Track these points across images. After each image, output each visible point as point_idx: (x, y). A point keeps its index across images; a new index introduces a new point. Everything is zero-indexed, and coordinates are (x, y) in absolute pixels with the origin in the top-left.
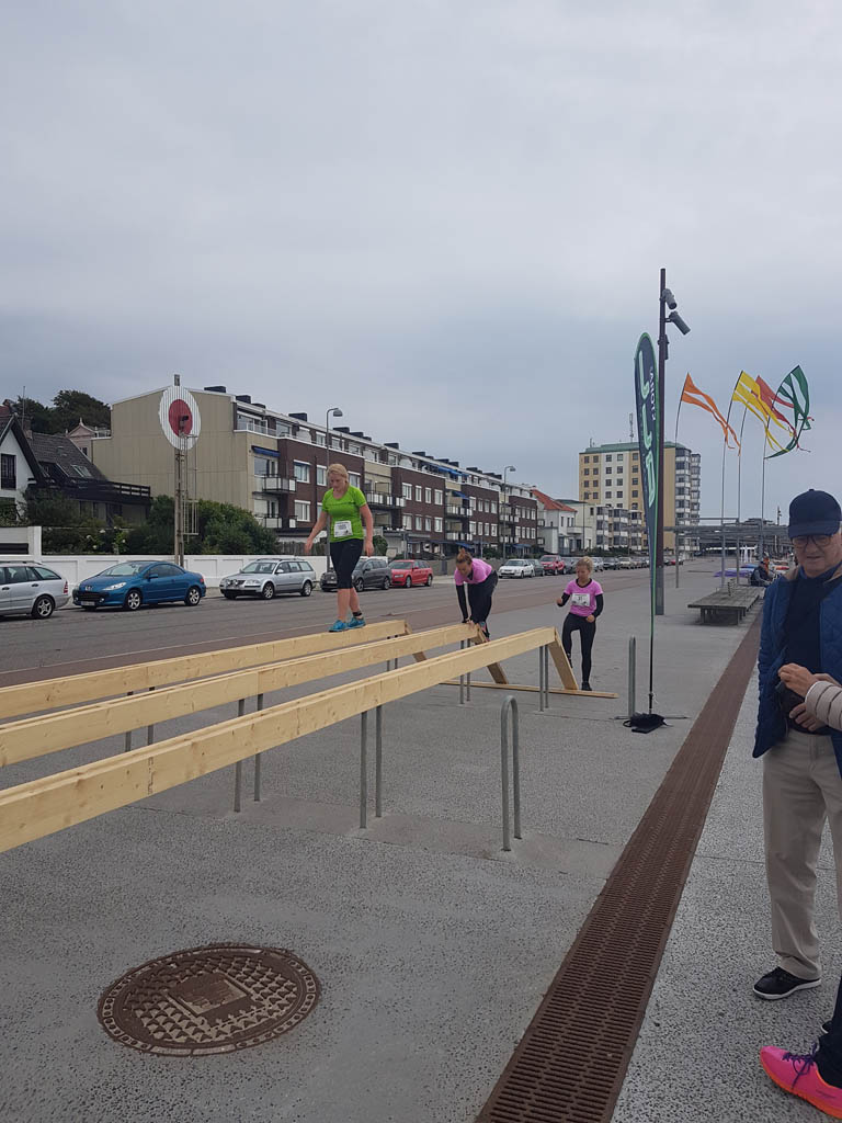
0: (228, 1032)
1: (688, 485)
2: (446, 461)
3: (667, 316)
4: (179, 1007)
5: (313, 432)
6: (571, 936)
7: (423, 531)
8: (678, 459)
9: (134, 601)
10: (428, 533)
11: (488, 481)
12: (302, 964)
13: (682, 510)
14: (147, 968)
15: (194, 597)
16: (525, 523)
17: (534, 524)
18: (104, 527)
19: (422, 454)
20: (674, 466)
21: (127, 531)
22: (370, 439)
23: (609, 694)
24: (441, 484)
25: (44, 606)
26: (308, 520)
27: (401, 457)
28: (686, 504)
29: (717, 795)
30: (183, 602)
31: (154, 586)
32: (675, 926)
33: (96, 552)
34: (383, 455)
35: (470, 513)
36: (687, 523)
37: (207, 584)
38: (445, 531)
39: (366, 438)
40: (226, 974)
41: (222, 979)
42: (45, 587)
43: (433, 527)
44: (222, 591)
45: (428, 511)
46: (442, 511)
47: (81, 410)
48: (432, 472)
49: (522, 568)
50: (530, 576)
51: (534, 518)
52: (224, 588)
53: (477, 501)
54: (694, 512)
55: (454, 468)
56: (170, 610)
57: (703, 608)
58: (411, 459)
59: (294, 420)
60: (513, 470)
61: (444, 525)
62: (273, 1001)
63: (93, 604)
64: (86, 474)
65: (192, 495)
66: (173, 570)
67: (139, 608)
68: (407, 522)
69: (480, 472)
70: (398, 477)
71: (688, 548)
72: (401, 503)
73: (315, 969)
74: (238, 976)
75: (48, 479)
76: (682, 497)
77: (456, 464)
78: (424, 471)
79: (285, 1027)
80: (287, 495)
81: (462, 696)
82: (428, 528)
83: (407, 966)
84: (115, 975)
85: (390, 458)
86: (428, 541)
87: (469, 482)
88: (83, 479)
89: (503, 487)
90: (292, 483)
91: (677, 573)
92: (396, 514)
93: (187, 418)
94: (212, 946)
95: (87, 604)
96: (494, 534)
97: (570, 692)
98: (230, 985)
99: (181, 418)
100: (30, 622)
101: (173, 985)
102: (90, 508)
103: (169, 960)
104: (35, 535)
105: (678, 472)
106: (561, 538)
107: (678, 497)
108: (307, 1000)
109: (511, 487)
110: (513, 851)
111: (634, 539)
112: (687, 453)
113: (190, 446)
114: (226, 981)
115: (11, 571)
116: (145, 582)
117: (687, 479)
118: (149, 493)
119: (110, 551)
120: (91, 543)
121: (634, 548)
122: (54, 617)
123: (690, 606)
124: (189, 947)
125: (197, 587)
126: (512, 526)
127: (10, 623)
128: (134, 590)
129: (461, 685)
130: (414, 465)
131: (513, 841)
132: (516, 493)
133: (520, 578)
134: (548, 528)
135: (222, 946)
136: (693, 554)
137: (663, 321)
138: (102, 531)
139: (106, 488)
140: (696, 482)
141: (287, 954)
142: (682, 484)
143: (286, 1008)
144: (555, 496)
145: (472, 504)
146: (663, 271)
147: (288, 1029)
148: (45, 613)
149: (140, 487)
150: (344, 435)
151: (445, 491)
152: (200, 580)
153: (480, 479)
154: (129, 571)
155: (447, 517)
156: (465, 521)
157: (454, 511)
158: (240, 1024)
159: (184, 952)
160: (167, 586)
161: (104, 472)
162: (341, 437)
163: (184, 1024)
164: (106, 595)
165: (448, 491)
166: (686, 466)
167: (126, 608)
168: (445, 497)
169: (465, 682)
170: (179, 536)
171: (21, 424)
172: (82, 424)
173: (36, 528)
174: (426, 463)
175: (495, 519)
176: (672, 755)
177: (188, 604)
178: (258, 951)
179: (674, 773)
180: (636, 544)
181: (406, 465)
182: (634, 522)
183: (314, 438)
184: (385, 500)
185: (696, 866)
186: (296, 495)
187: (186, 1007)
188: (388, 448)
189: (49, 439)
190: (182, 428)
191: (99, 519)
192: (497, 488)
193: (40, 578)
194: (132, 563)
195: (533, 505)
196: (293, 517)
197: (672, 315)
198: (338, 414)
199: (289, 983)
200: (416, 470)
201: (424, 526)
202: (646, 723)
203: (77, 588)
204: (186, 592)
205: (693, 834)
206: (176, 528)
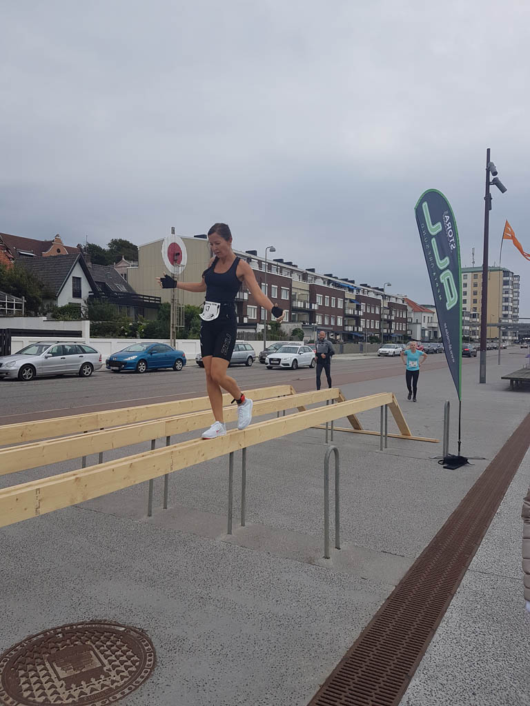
0: (76, 696)
1: (511, 296)
2: (346, 280)
3: (491, 181)
4: (51, 671)
5: (260, 262)
6: (356, 634)
7: (330, 325)
8: (505, 278)
9: (142, 367)
10: (332, 326)
11: (374, 292)
12: (151, 643)
13: (507, 312)
14: (42, 636)
15: (179, 365)
16: (398, 320)
17: (405, 321)
18: (132, 322)
19: (330, 276)
20: (502, 283)
21: (144, 324)
22: (296, 266)
23: (433, 439)
24: (342, 295)
25: (86, 369)
26: (256, 318)
27: (316, 277)
28: (510, 308)
29: (495, 519)
30: (172, 369)
31: (156, 358)
32: (439, 631)
33: (127, 337)
34: (304, 276)
35: (361, 313)
36: (510, 321)
37: (187, 358)
38: (344, 325)
39: (294, 266)
40: (94, 646)
41: (90, 650)
42: (87, 358)
43: (336, 322)
44: (197, 362)
45: (333, 312)
46: (342, 312)
47: (124, 250)
48: (336, 287)
49: (394, 350)
50: (399, 355)
51: (404, 317)
52: (198, 360)
53: (366, 306)
54: (514, 314)
55: (352, 284)
56: (163, 373)
57: (512, 380)
58: (323, 279)
59: (248, 255)
60: (389, 285)
61: (344, 321)
62: (118, 672)
63: (117, 368)
64: (123, 289)
65: (180, 302)
66: (167, 348)
67: (145, 372)
68: (319, 319)
69: (369, 287)
70: (313, 290)
71: (510, 338)
72: (315, 307)
73: (157, 648)
74: (102, 648)
75: (101, 292)
76: (507, 304)
77: (353, 282)
78: (331, 287)
79: (118, 696)
80: (242, 302)
81: (327, 438)
82: (333, 324)
83: (224, 652)
84: (17, 640)
85: (309, 278)
86: (332, 332)
87: (361, 294)
88: (121, 293)
89: (384, 297)
90: (246, 294)
91: (499, 354)
92: (312, 314)
93: (179, 254)
94: (93, 622)
95: (114, 368)
96: (377, 327)
97: (404, 437)
98: (93, 655)
99: (175, 254)
100: (77, 379)
101: (54, 651)
102: (125, 310)
103: (59, 630)
104: (85, 326)
105: (505, 287)
106: (423, 330)
107: (504, 304)
108: (143, 674)
109: (390, 297)
110: (331, 559)
111: (473, 331)
112: (511, 274)
113: (180, 272)
114: (92, 652)
115: (66, 347)
116: (149, 355)
117: (511, 292)
118: (160, 301)
119: (134, 336)
120: (124, 331)
121: (473, 337)
122: (93, 376)
123: (502, 378)
124: (76, 622)
125: (180, 359)
126: (390, 322)
127: (64, 379)
128: (142, 360)
129: (327, 429)
130: (324, 283)
131: (332, 550)
132: (393, 300)
133: (392, 356)
134: (414, 323)
135: (99, 622)
136: (514, 342)
137: (488, 184)
138: (130, 324)
139: (134, 298)
140: (516, 294)
141: (142, 633)
142: (507, 295)
143: (126, 679)
144: (419, 303)
145: (363, 307)
146: (489, 150)
147: (120, 698)
148: (87, 373)
149: (155, 297)
150: (279, 264)
151: (345, 299)
152: (183, 355)
153: (368, 291)
154: (140, 348)
155: (346, 316)
156: (357, 319)
157: (351, 312)
158: (87, 691)
159: (71, 625)
160: (163, 358)
161: (134, 288)
162: (277, 265)
163: (47, 686)
164: (125, 363)
165: (347, 299)
166: (510, 283)
167: (137, 371)
168: (344, 303)
169: (330, 427)
170: (173, 327)
171: (85, 260)
172: (123, 259)
173: (86, 321)
174: (332, 281)
175: (379, 317)
176: (468, 487)
177: (175, 370)
178: (123, 629)
179: (466, 502)
180: (475, 335)
181: (319, 283)
182: (474, 320)
183: (260, 266)
184: (305, 305)
185: (467, 579)
186: (248, 302)
187: (55, 671)
188: (308, 272)
189: (102, 268)
190: (175, 261)
191: (130, 317)
192: (380, 297)
193: (84, 352)
194: (142, 344)
195: (404, 308)
196: (246, 316)
197: (494, 180)
198: (273, 250)
199: (136, 658)
200: (326, 286)
201: (330, 321)
202: (454, 463)
203: (109, 359)
204: (174, 362)
205: (470, 551)
206: (171, 323)
